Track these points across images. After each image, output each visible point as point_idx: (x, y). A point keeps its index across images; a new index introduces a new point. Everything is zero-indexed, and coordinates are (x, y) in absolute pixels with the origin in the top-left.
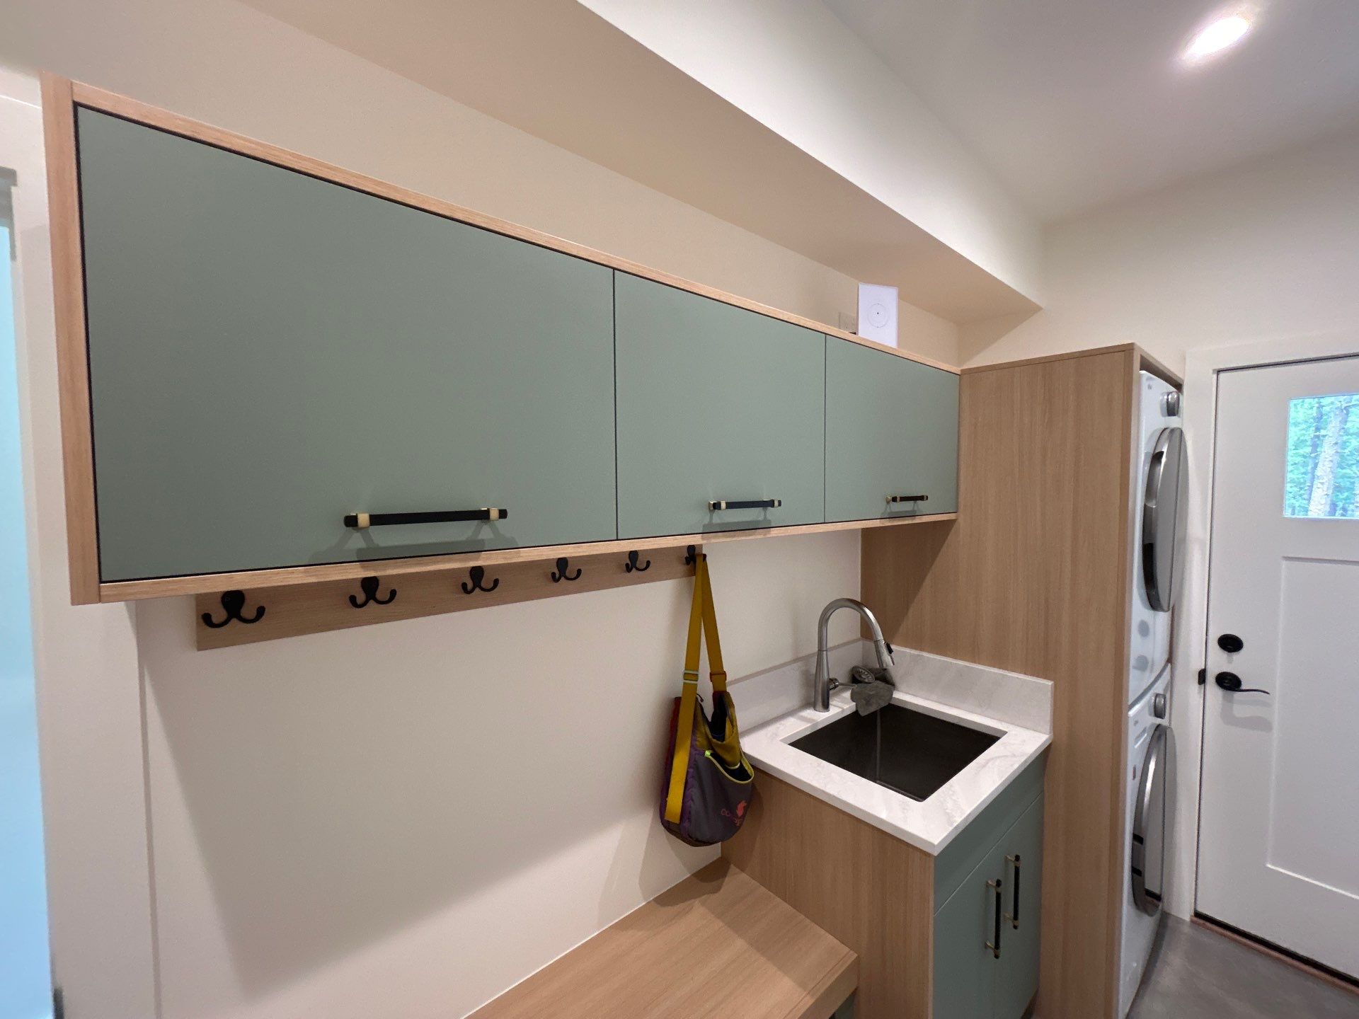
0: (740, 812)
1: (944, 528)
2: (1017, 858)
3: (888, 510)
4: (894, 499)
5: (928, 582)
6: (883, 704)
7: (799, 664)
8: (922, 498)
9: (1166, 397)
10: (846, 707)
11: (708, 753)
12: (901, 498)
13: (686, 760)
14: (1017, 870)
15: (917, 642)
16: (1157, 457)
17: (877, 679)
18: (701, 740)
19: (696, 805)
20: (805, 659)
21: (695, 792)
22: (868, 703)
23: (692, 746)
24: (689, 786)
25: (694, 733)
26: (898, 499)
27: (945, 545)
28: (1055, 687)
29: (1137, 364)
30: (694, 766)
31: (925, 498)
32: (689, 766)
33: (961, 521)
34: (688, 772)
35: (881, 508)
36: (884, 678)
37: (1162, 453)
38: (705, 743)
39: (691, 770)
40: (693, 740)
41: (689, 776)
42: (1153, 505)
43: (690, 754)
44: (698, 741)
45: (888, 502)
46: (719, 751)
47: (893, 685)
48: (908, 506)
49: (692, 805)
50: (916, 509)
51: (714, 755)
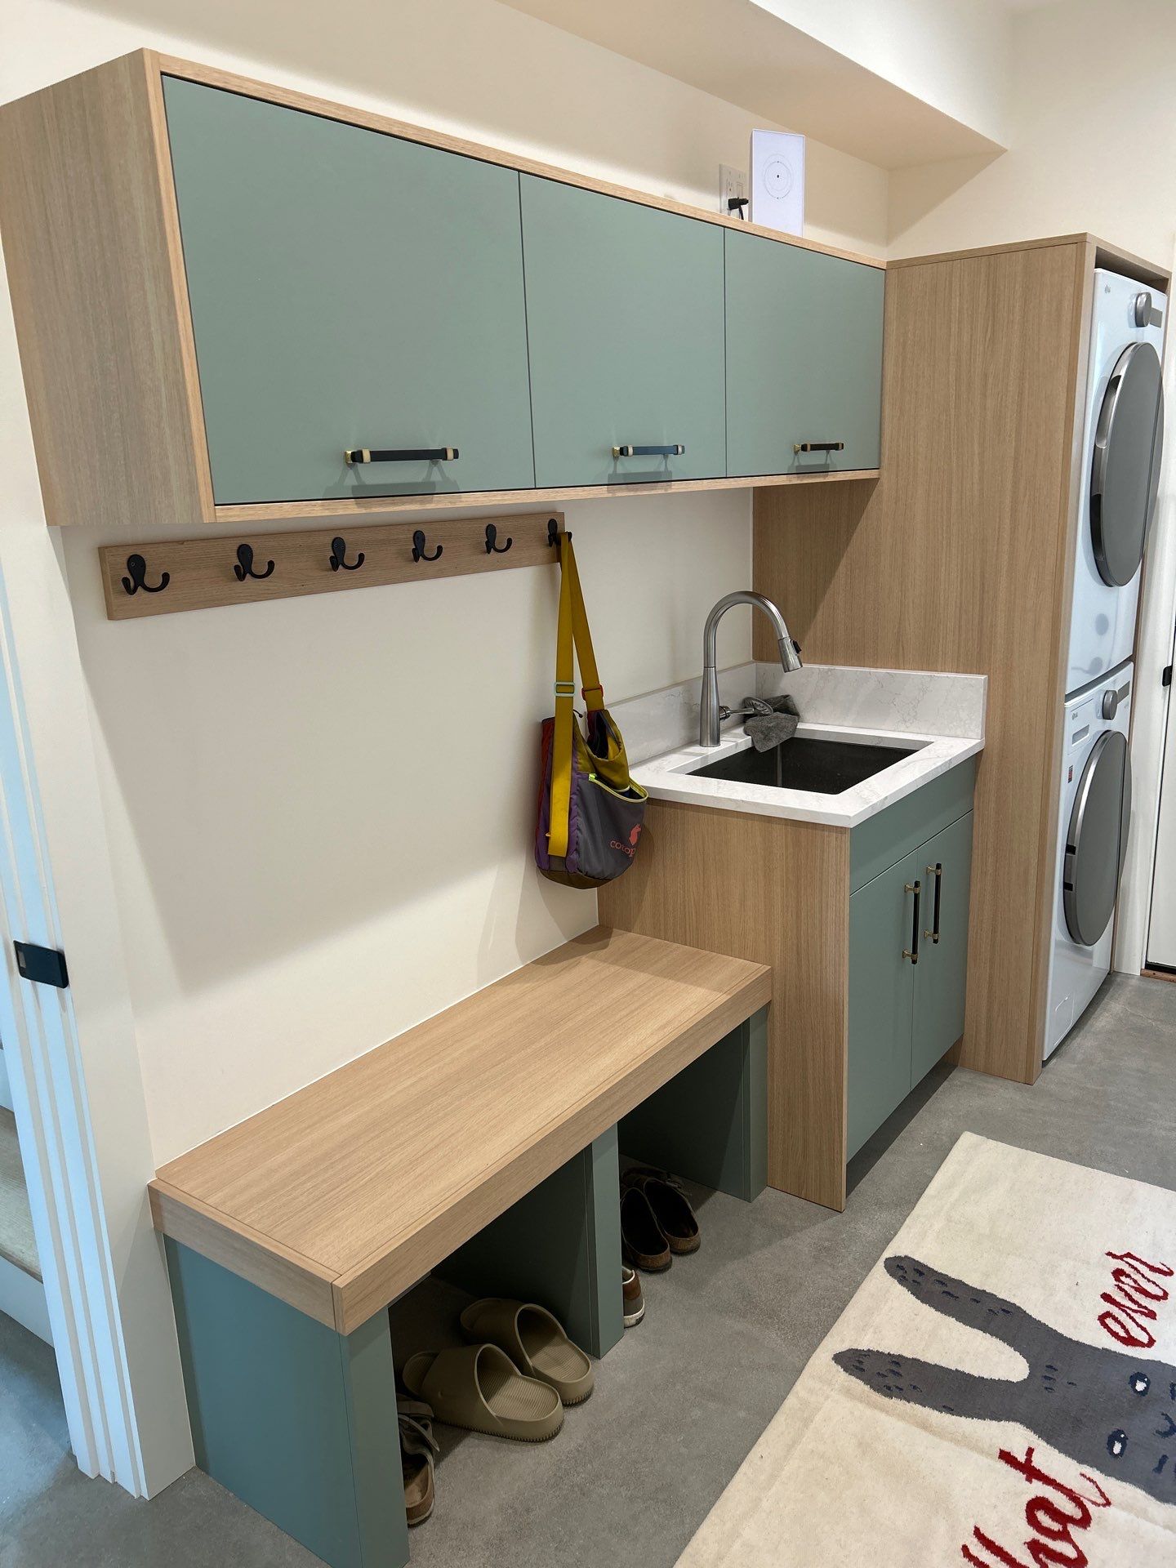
0: (633, 840)
1: (864, 488)
2: (938, 866)
3: (796, 464)
4: (804, 448)
5: (842, 569)
6: (785, 738)
7: (680, 688)
8: (836, 447)
9: (1134, 301)
10: (740, 741)
11: (592, 776)
12: (811, 445)
13: (568, 784)
14: (938, 878)
15: (829, 654)
16: (1113, 383)
17: (775, 710)
18: (583, 763)
19: (583, 835)
20: (688, 684)
21: (580, 821)
22: (767, 738)
23: (573, 769)
24: (573, 814)
25: (574, 754)
26: (809, 448)
27: (864, 515)
28: (989, 683)
29: (1091, 259)
30: (578, 792)
31: (840, 446)
32: (572, 793)
33: (884, 480)
34: (571, 798)
35: (787, 461)
36: (785, 707)
37: (1120, 377)
38: (588, 765)
39: (574, 797)
40: (575, 762)
41: (572, 803)
42: (1103, 446)
43: (572, 780)
44: (580, 763)
45: (796, 453)
46: (605, 772)
47: (797, 714)
48: (818, 458)
49: (579, 835)
50: (829, 462)
51: (599, 777)
